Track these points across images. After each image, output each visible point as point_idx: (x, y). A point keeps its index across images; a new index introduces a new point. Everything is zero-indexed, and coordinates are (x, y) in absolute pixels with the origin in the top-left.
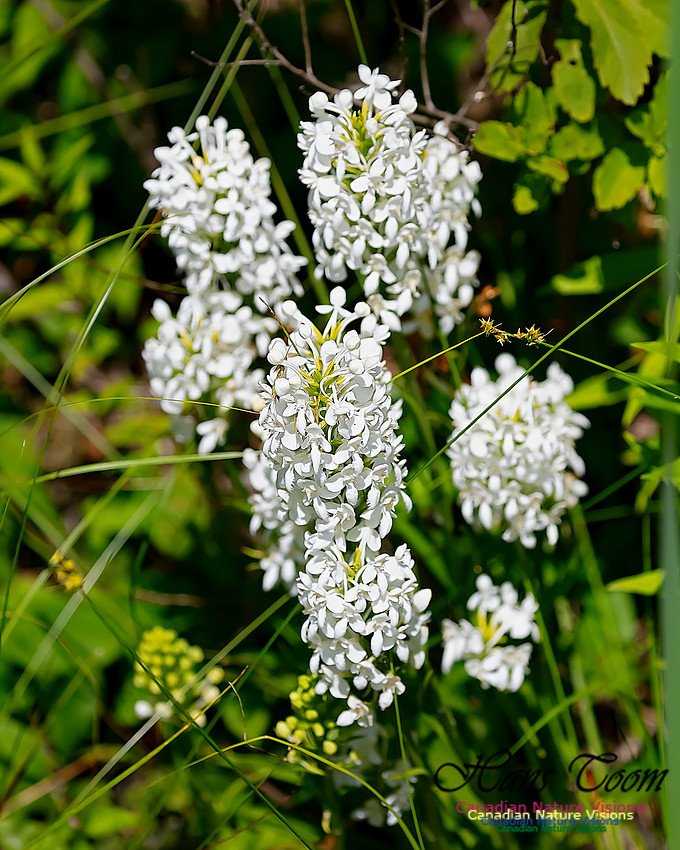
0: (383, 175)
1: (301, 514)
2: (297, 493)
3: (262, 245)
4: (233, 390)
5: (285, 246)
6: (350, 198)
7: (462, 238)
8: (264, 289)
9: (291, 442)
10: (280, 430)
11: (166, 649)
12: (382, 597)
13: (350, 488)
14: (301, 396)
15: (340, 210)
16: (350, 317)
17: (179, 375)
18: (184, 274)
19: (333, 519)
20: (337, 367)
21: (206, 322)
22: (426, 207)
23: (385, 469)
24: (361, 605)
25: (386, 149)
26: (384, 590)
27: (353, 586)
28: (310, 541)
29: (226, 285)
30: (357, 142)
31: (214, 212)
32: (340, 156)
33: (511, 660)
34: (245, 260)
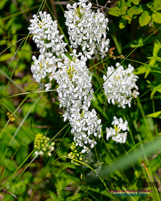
0: (85, 22)
1: (69, 103)
2: (67, 98)
3: (57, 41)
4: (52, 76)
5: (62, 41)
6: (77, 28)
7: (105, 36)
8: (58, 51)
9: (65, 86)
10: (62, 83)
11: (41, 138)
12: (89, 122)
13: (80, 96)
14: (66, 75)
15: (75, 31)
16: (78, 56)
17: (39, 73)
18: (39, 49)
19: (76, 104)
20: (74, 68)
21: (45, 60)
22: (96, 29)
23: (88, 91)
24: (84, 124)
25: (85, 16)
26: (90, 120)
27: (82, 119)
28: (71, 109)
29: (49, 51)
30: (78, 15)
31: (45, 34)
32: (74, 18)
33: (123, 136)
34: (53, 45)
